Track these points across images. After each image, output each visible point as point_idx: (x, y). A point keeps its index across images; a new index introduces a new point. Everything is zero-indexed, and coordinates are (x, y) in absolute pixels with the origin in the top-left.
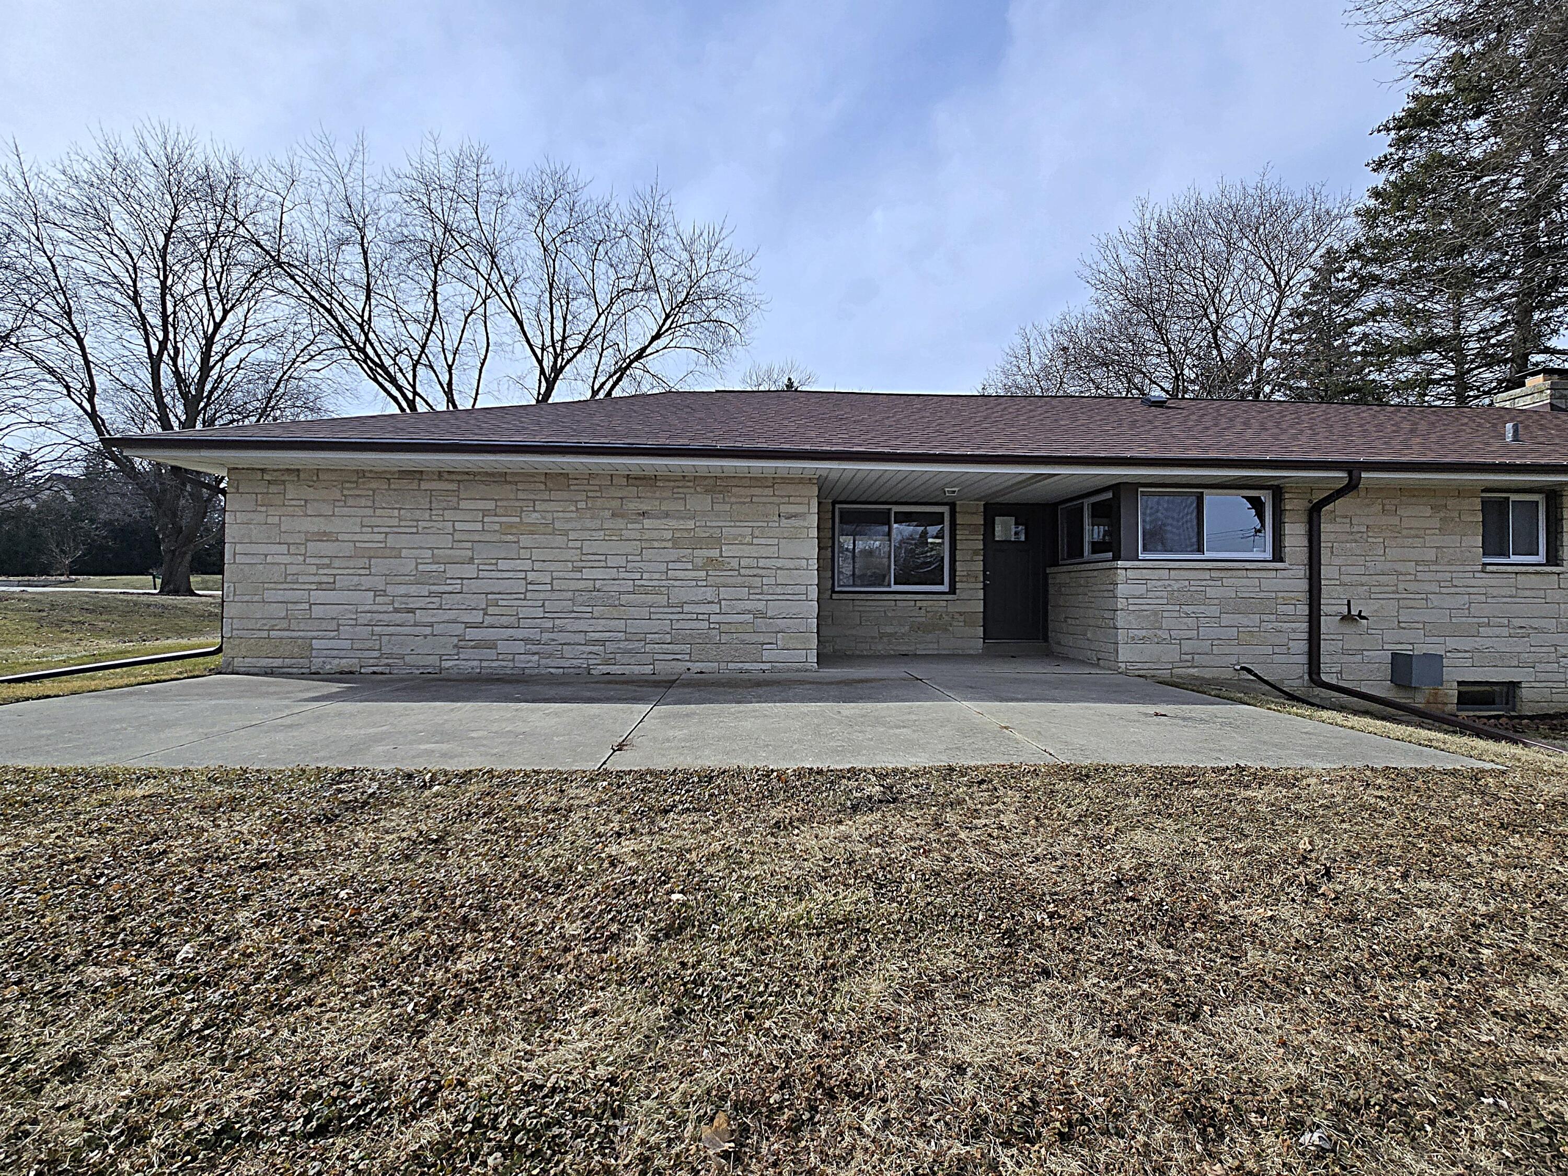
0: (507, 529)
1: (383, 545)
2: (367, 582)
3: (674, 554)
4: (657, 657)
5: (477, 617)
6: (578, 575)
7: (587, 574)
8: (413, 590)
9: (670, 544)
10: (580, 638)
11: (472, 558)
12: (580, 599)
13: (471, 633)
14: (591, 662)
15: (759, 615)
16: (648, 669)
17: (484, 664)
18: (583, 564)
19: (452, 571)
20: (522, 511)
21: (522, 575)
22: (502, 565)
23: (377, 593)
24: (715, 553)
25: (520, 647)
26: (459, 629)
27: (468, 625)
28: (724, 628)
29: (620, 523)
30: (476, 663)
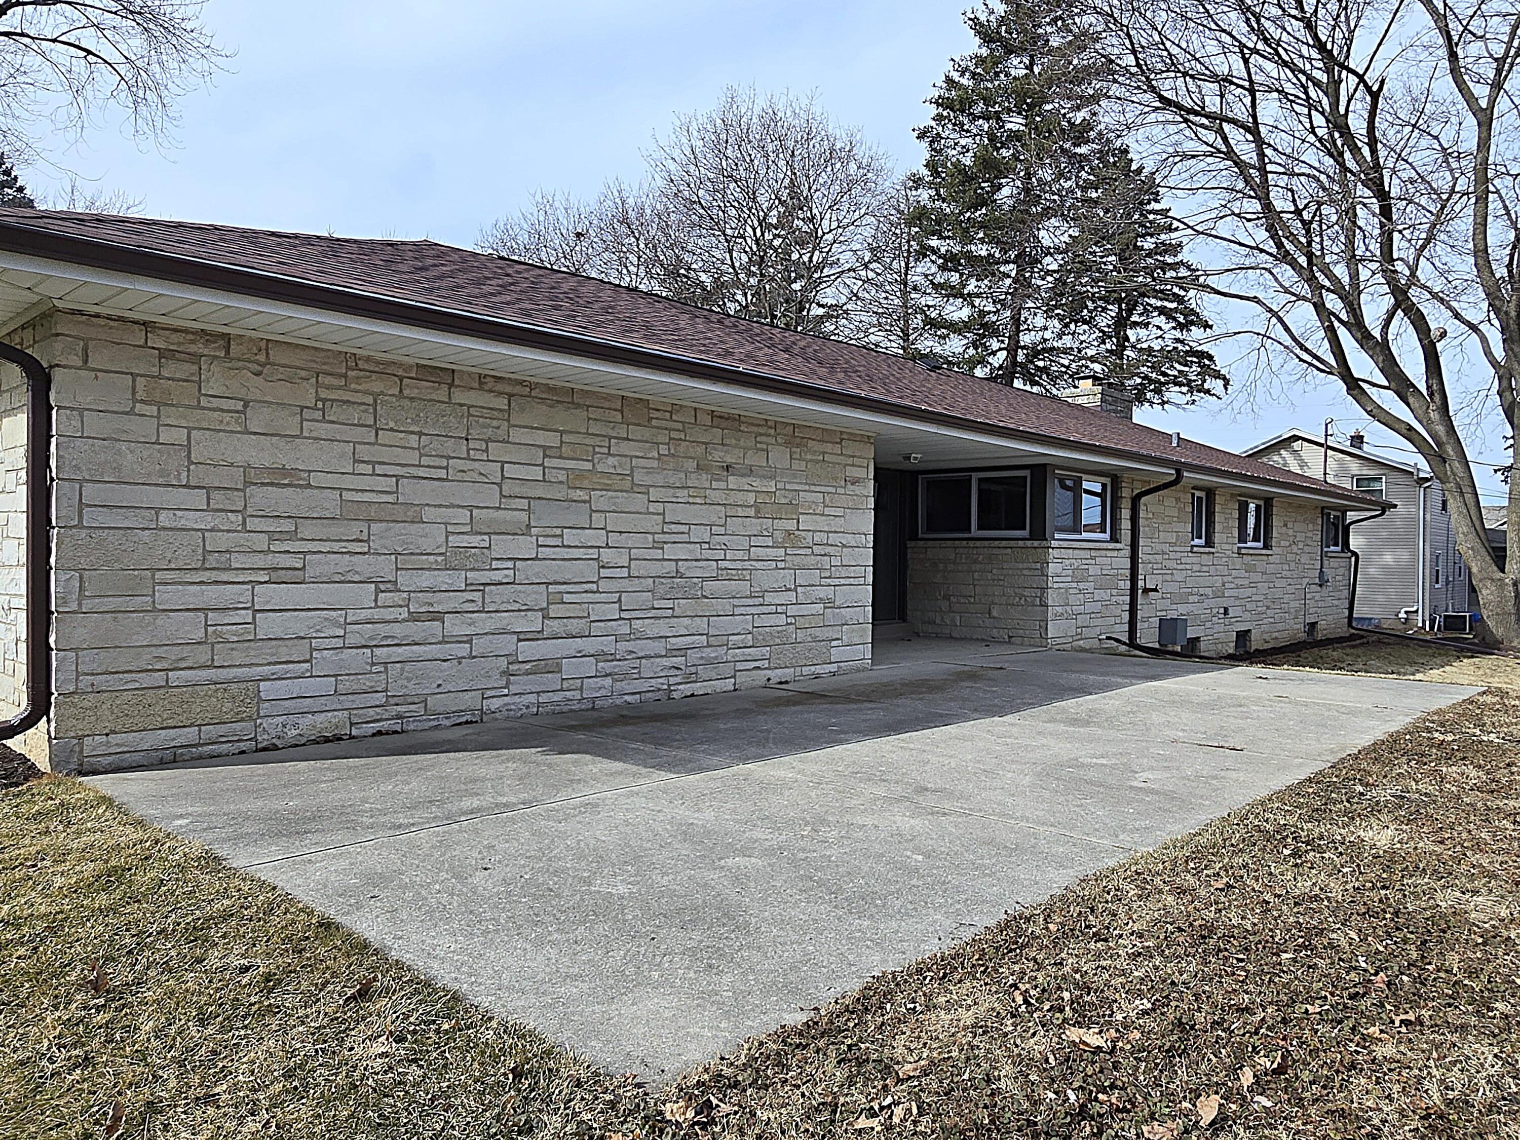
0: (574, 480)
1: (391, 498)
2: (365, 566)
3: (754, 525)
4: (740, 666)
5: (534, 622)
6: (658, 554)
7: (670, 552)
8: (444, 579)
9: (752, 512)
10: (658, 647)
11: (529, 526)
12: (661, 590)
13: (528, 650)
14: (672, 680)
15: (829, 603)
16: (729, 684)
17: (543, 698)
18: (667, 538)
19: (503, 546)
20: (595, 453)
21: (594, 553)
22: (570, 537)
23: (381, 585)
24: (791, 525)
25: (589, 666)
26: (508, 644)
27: (522, 637)
28: (800, 622)
29: (704, 480)
30: (532, 698)
